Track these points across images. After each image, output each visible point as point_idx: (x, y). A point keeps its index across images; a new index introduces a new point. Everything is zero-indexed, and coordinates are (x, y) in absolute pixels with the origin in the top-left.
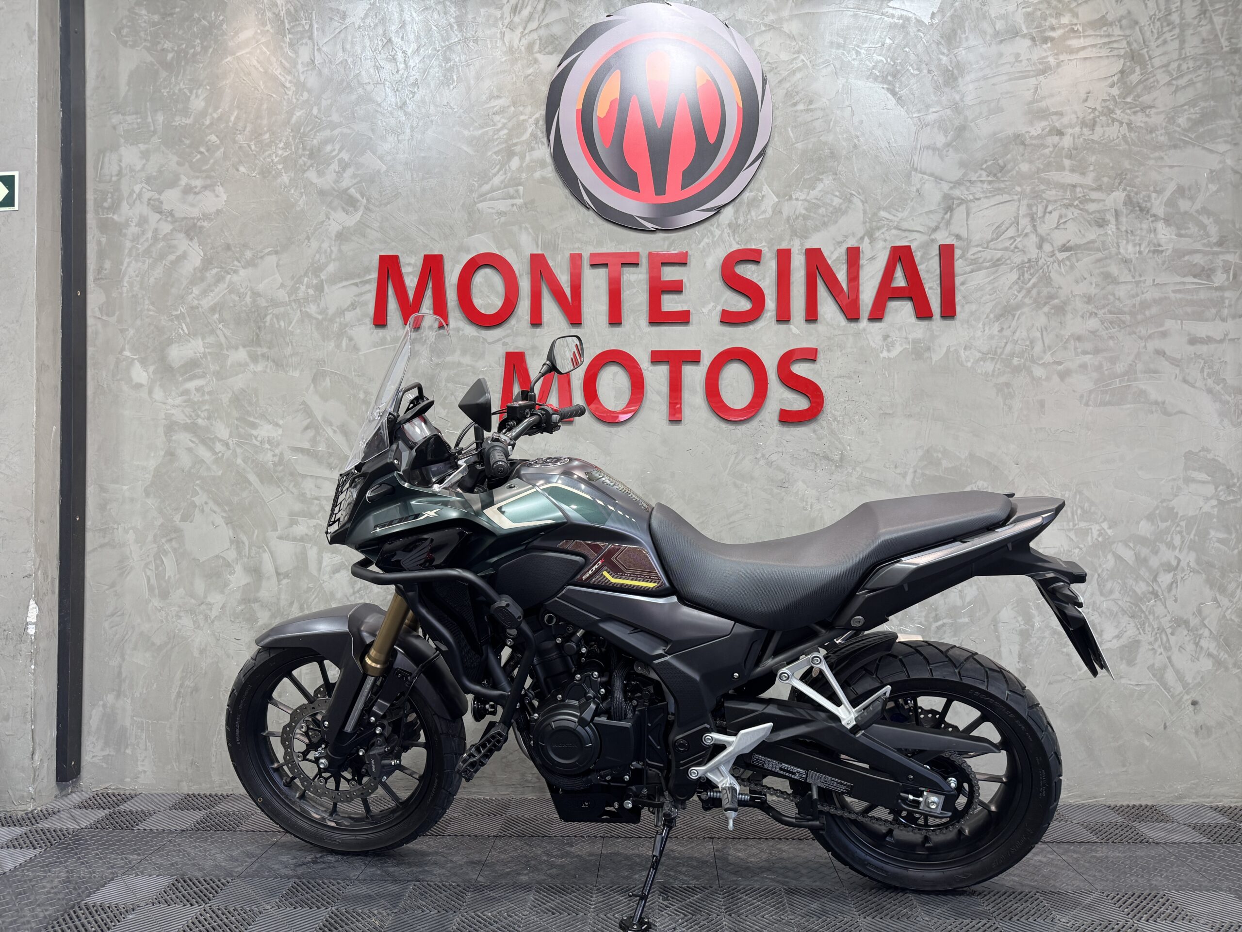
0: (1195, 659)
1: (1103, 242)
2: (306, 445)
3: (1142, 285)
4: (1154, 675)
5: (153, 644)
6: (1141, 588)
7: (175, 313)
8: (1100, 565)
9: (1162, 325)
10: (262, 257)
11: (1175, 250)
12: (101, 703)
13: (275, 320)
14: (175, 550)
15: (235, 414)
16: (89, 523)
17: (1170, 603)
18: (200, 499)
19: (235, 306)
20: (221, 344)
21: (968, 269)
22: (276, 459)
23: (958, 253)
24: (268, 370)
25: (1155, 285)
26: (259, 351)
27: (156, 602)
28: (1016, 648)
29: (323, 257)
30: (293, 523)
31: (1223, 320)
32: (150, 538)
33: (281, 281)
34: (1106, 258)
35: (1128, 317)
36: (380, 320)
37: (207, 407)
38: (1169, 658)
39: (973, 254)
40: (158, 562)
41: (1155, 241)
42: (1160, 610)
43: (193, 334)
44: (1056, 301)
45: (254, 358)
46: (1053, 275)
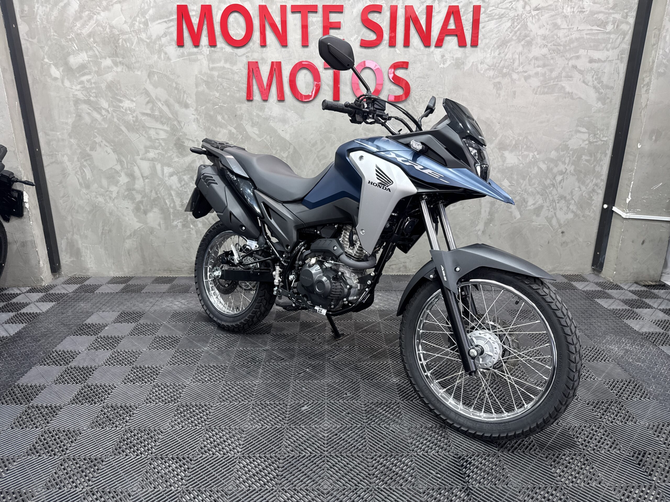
0: (566, 213)
1: (556, 6)
2: (149, 112)
3: (571, 30)
4: (547, 221)
5: (86, 210)
6: (548, 182)
7: (68, 37)
8: (531, 172)
9: (578, 52)
10: (112, 5)
11: (591, 11)
12: (65, 237)
13: (124, 42)
14: (89, 165)
15: (109, 94)
16: (43, 152)
17: (559, 189)
18: (98, 139)
19: (101, 33)
20: (97, 56)
21: (487, 19)
22: (134, 119)
23: (482, 10)
24: (124, 71)
25: (578, 30)
26: (118, 60)
27: (84, 191)
28: (488, 210)
29: (146, 5)
30: (147, 152)
31: (608, 50)
32: (76, 159)
33: (124, 19)
34: (556, 15)
35: (562, 47)
36: (180, 43)
37: (94, 91)
38: (555, 213)
39: (490, 11)
40: (82, 171)
41: (582, 6)
42: (554, 192)
43: (81, 50)
44: (528, 38)
45: (116, 64)
46: (529, 24)
